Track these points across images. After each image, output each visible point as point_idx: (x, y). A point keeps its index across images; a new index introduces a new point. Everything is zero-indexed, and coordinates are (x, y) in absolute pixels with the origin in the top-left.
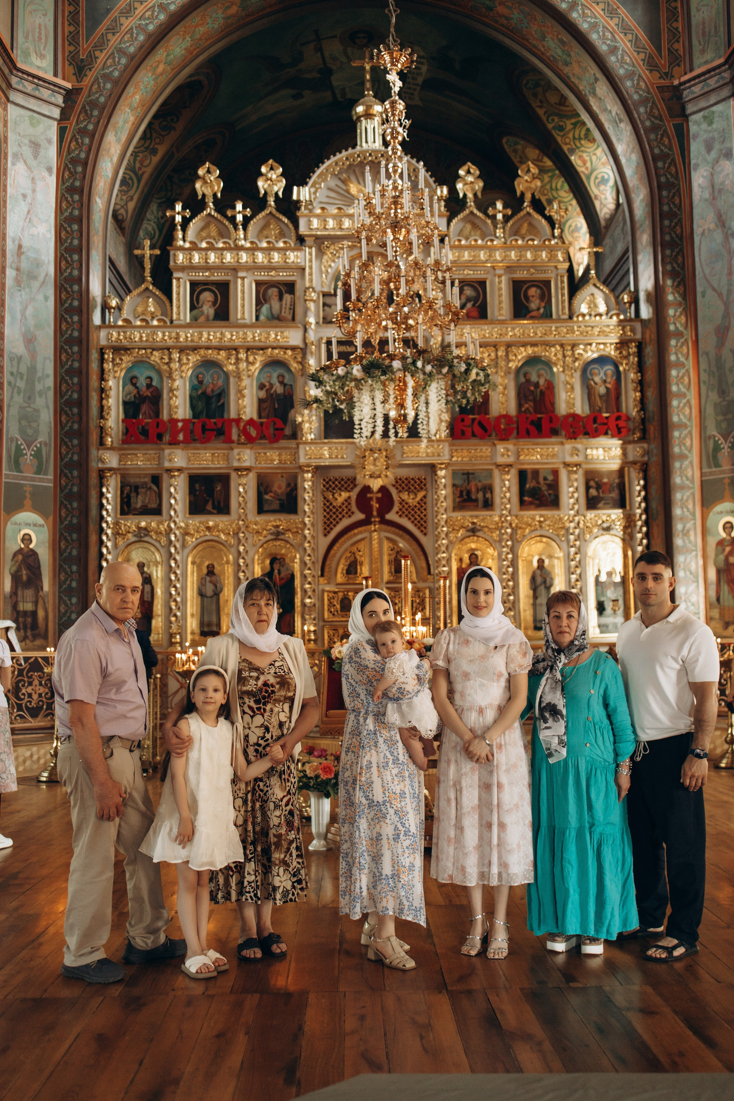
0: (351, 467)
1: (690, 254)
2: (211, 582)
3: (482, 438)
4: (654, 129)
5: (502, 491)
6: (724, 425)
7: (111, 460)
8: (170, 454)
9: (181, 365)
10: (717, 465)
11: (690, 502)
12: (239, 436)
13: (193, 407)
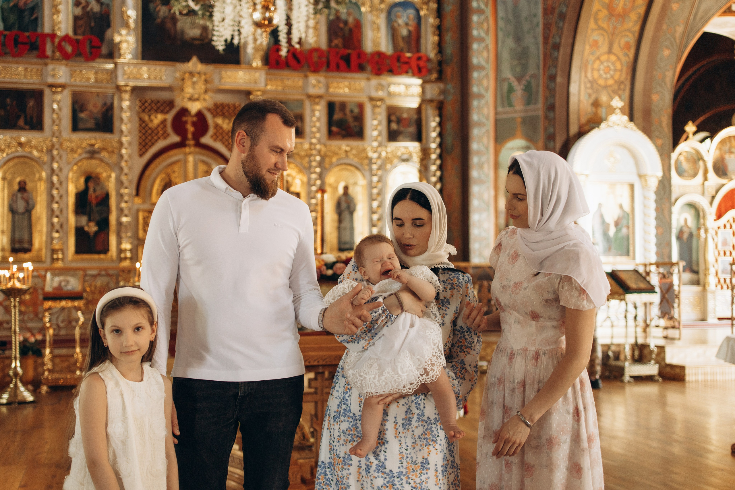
0: (170, 89)
2: (22, 198)
3: (295, 69)
5: (311, 121)
6: (518, 69)
10: (510, 105)
11: (485, 138)
12: (53, 52)
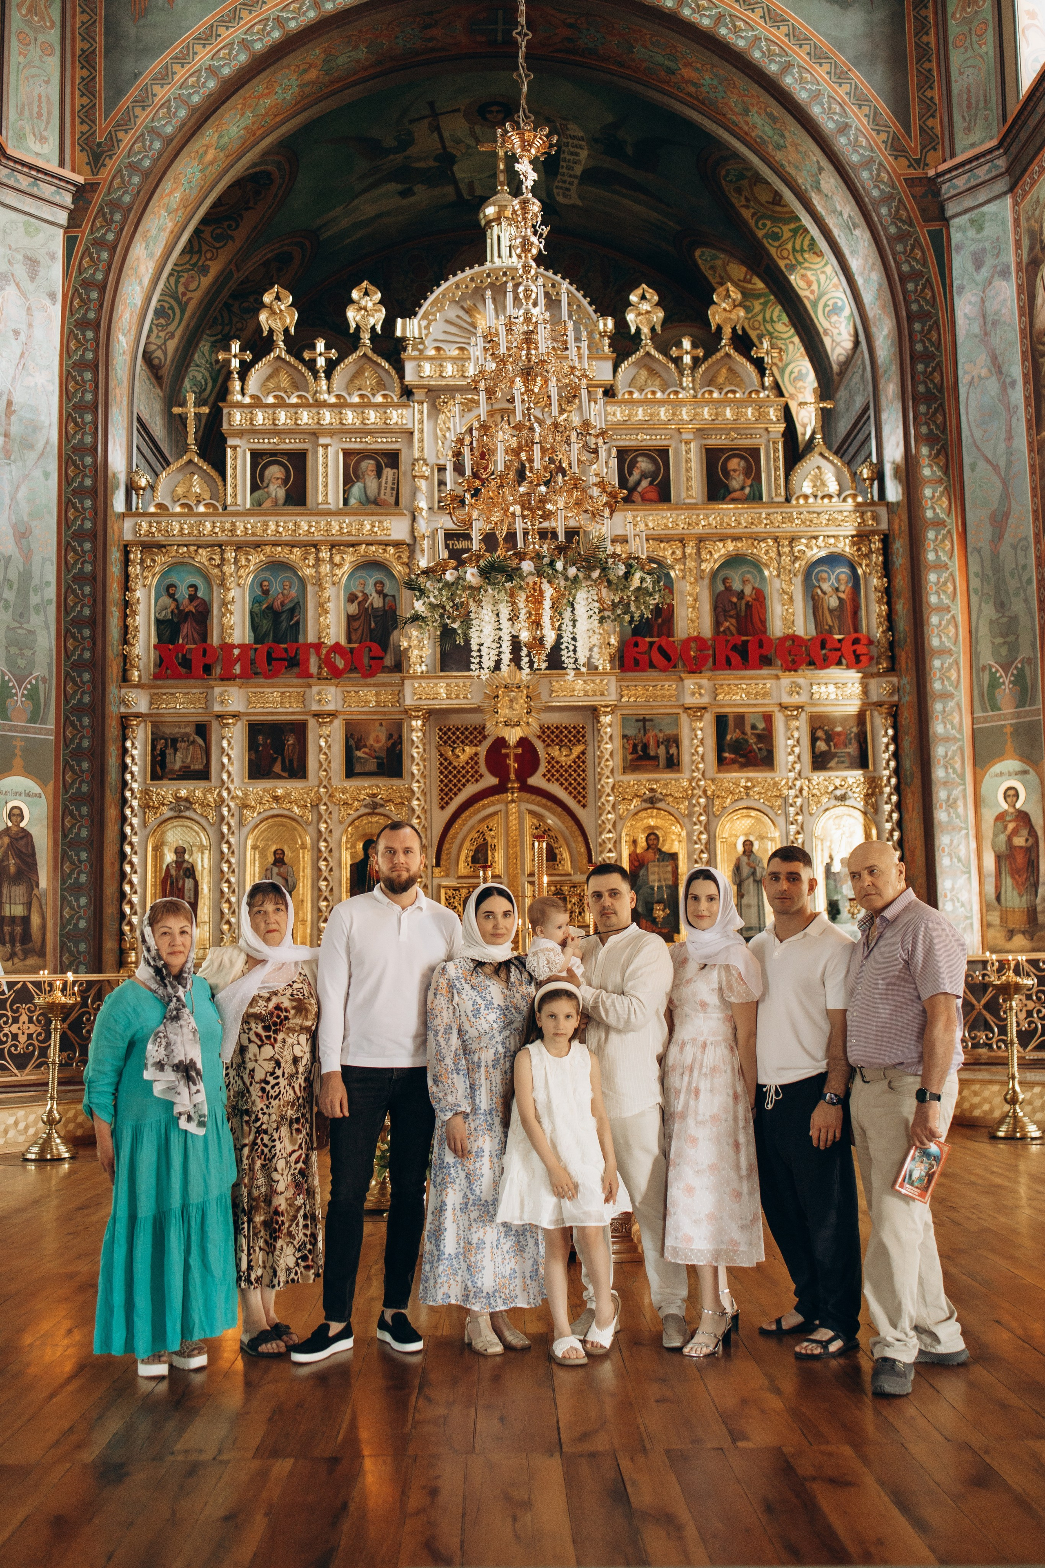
0: (478, 710)
1: (953, 412)
2: (279, 874)
3: (664, 670)
4: (902, 237)
5: (692, 745)
6: (1004, 651)
7: (140, 702)
8: (221, 694)
9: (238, 569)
10: (995, 707)
11: (957, 759)
12: (320, 667)
13: (254, 627)
